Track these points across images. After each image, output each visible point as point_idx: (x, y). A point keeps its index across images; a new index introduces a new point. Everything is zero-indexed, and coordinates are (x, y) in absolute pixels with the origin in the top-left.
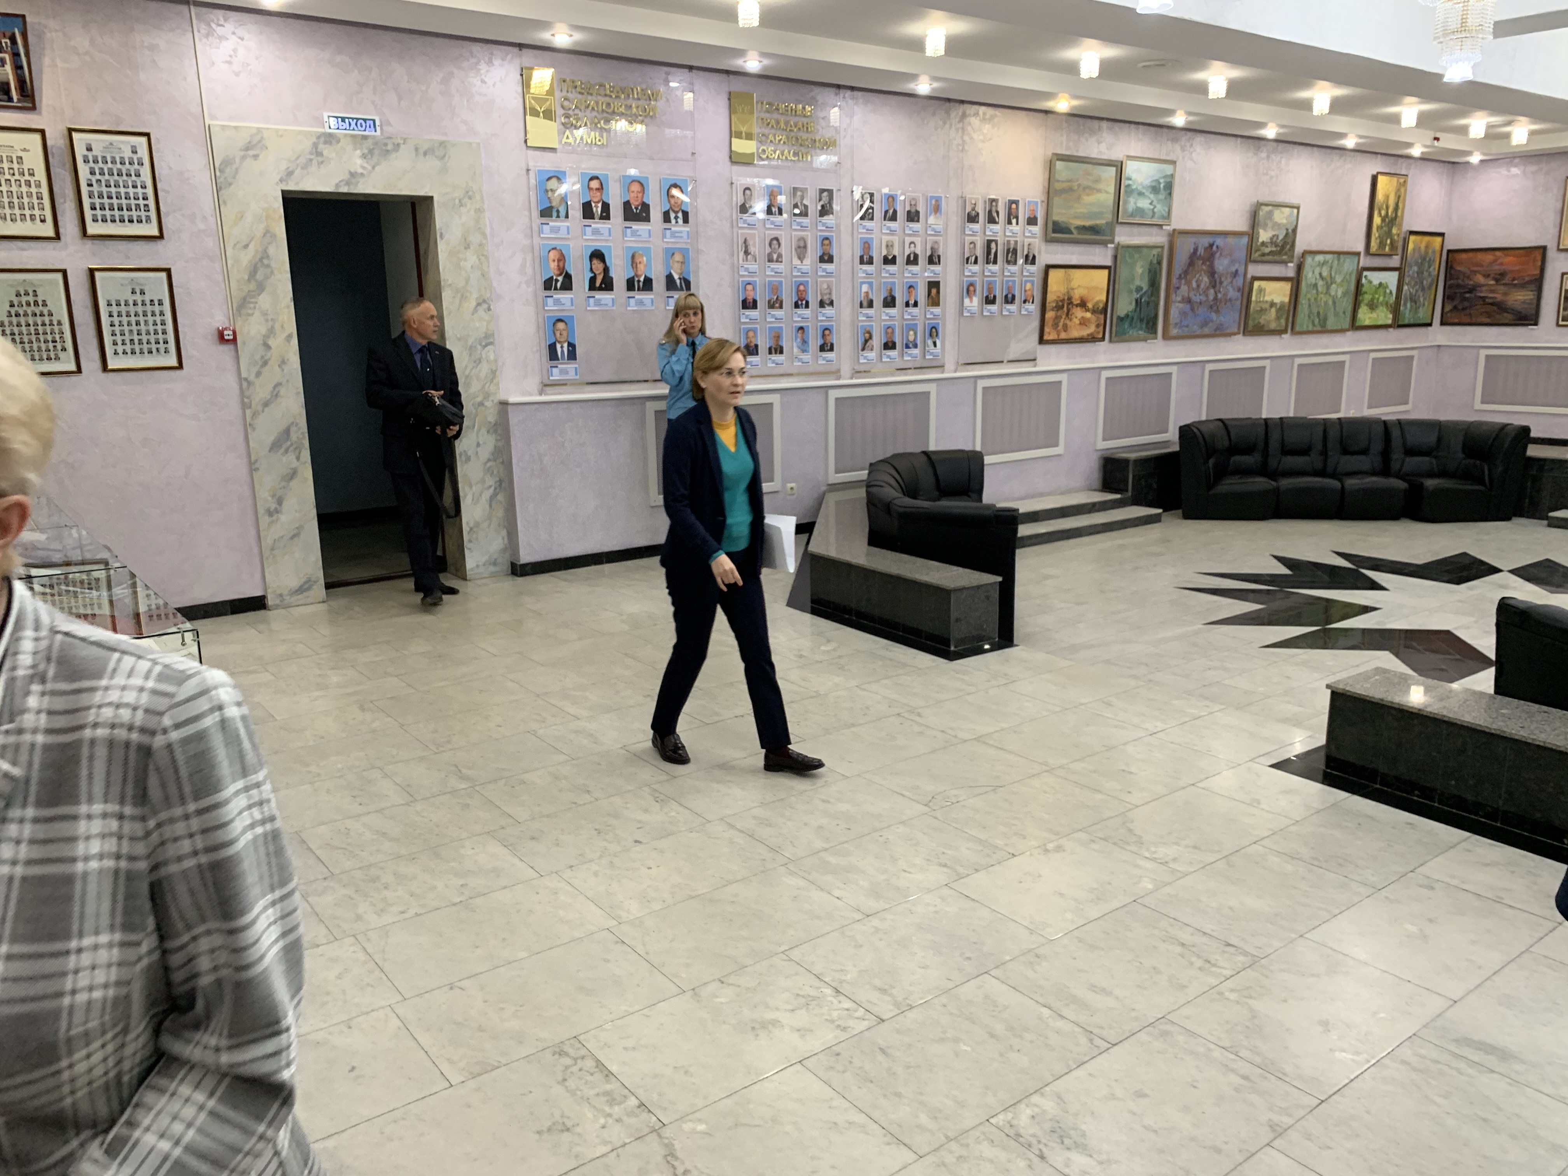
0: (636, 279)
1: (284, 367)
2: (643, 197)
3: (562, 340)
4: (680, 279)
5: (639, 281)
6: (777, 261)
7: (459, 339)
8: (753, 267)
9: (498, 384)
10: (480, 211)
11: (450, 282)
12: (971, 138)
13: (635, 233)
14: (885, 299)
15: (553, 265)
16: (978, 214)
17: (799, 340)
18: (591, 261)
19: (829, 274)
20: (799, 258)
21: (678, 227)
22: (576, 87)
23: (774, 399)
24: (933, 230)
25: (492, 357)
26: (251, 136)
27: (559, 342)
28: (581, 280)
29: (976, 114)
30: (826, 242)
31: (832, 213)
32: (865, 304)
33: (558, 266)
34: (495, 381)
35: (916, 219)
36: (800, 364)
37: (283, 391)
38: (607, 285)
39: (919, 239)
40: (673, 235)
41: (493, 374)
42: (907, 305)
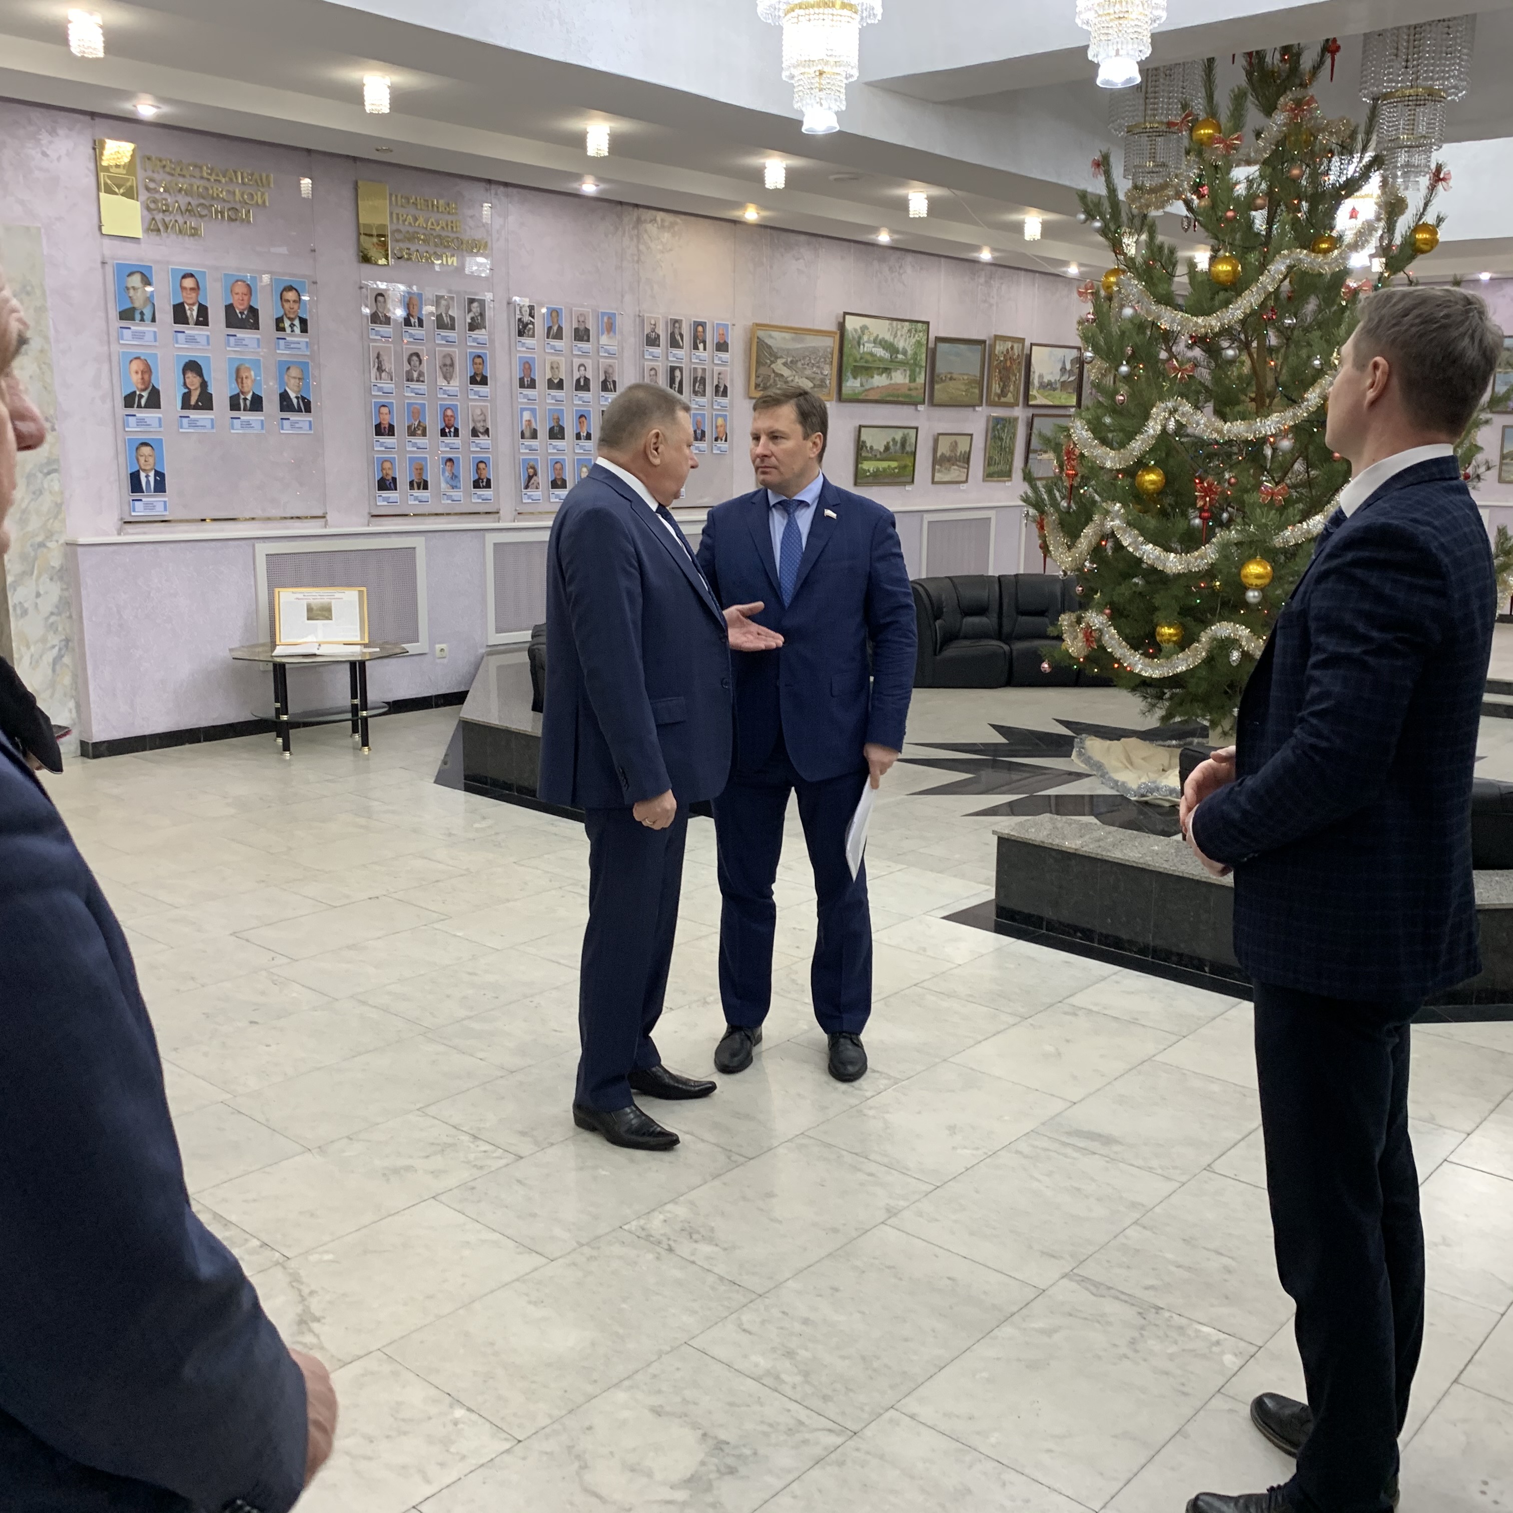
0: (242, 397)
2: (249, 300)
3: (148, 468)
4: (297, 398)
5: (245, 399)
6: (418, 381)
8: (388, 386)
9: (63, 521)
12: (648, 248)
13: (240, 342)
14: (551, 430)
15: (136, 378)
16: (659, 336)
17: (447, 474)
18: (184, 374)
19: (483, 398)
20: (445, 378)
21: (295, 337)
22: (164, 167)
23: (418, 542)
24: (607, 351)
25: (56, 487)
27: (144, 470)
28: (171, 396)
29: (654, 220)
30: (478, 360)
31: (485, 328)
32: (527, 434)
33: (143, 379)
34: (60, 517)
35: (585, 338)
36: (449, 502)
38: (206, 402)
39: (590, 361)
40: (288, 347)
41: (58, 508)
42: (578, 437)
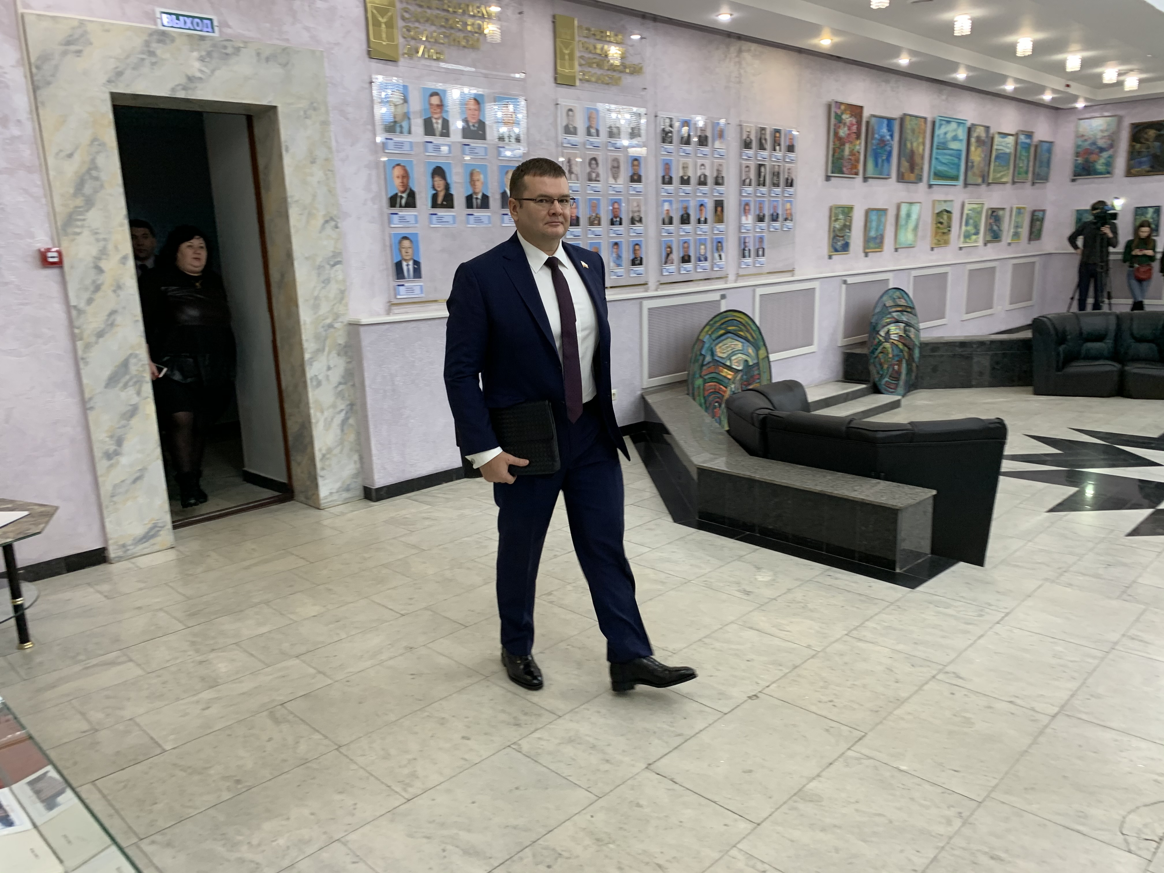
0: (475, 196)
1: (119, 292)
2: (479, 115)
3: (407, 258)
5: (477, 199)
6: (595, 180)
7: (307, 258)
8: (576, 186)
9: (346, 305)
10: (325, 123)
11: (296, 198)
12: (746, 72)
13: (472, 150)
15: (398, 182)
16: (751, 141)
17: (614, 254)
18: (433, 177)
19: (639, 193)
20: (614, 177)
21: (511, 146)
25: (340, 277)
26: (73, 28)
27: (406, 260)
30: (636, 163)
32: (667, 220)
33: (402, 183)
34: (344, 302)
35: (705, 144)
36: (615, 277)
37: (119, 319)
38: (448, 202)
41: (342, 294)
42: (699, 222)
